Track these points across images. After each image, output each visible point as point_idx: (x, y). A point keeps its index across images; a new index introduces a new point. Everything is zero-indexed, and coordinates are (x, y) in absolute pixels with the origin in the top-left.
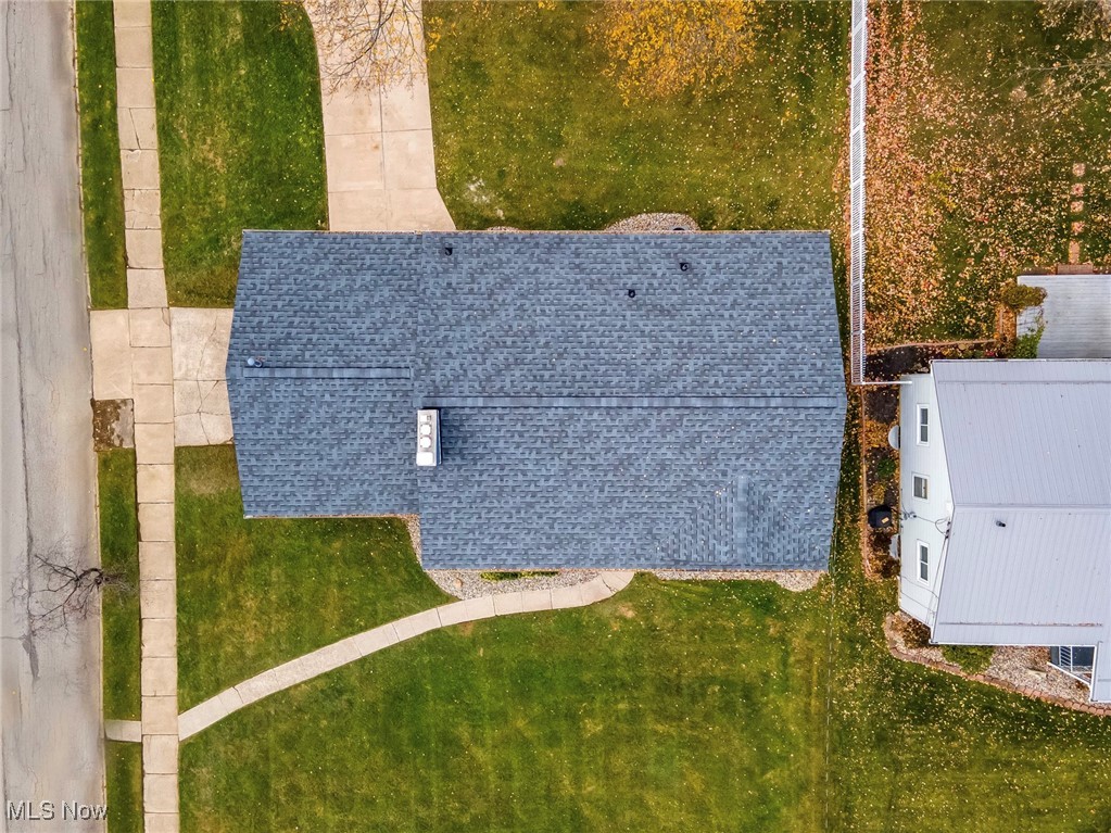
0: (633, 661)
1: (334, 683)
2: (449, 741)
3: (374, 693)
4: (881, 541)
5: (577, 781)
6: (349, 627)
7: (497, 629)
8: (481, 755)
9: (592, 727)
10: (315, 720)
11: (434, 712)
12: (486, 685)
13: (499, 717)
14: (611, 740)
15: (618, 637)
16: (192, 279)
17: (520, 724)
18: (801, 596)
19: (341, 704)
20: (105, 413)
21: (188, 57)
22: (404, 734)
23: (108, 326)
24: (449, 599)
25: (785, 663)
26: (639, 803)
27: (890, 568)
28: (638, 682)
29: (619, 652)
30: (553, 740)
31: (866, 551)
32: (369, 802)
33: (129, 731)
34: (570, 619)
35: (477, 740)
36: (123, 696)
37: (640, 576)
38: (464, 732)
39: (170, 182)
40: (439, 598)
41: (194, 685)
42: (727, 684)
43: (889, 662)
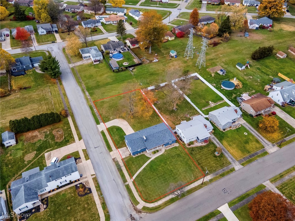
0: (168, 156)
1: (144, 169)
2: (157, 169)
3: (148, 168)
4: (182, 141)
5: (170, 167)
6: (144, 164)
7: (156, 158)
8: (160, 169)
9: (168, 162)
10: (144, 173)
11: (155, 167)
12: (158, 163)
13: (160, 165)
14: (170, 163)
15: (166, 155)
16: (118, 146)
17: (162, 165)
18: (178, 146)
19: (146, 170)
20: (114, 159)
21: (112, 133)
22: (153, 170)
23: (111, 153)
24: (151, 158)
25: (180, 151)
26: (176, 167)
27: (183, 142)
28: (170, 157)
29: (167, 156)
30: (166, 165)
31: (181, 142)
32: (153, 177)
33: (127, 183)
34: (162, 155)
35: (159, 168)
36: (125, 181)
37: (165, 150)
38: (158, 167)
39: (113, 141)
40: (150, 158)
41: (131, 176)
42: (177, 155)
43: (188, 148)
